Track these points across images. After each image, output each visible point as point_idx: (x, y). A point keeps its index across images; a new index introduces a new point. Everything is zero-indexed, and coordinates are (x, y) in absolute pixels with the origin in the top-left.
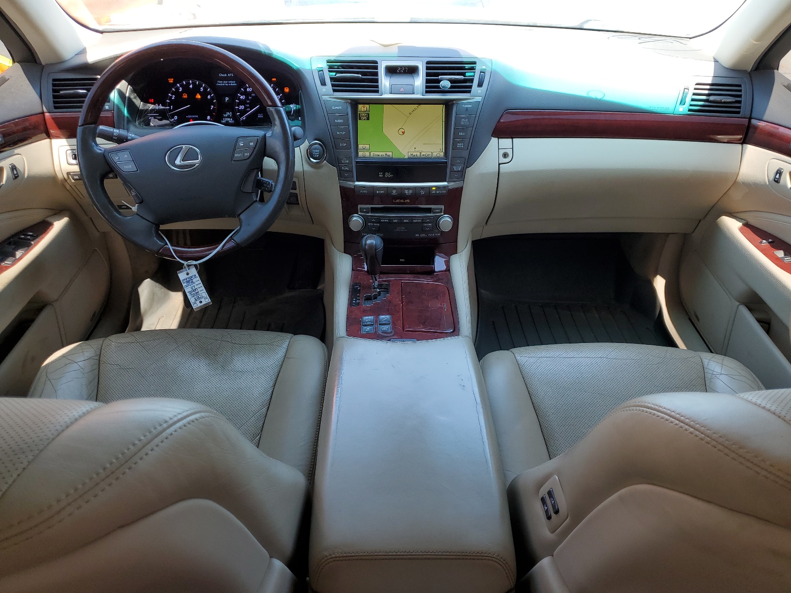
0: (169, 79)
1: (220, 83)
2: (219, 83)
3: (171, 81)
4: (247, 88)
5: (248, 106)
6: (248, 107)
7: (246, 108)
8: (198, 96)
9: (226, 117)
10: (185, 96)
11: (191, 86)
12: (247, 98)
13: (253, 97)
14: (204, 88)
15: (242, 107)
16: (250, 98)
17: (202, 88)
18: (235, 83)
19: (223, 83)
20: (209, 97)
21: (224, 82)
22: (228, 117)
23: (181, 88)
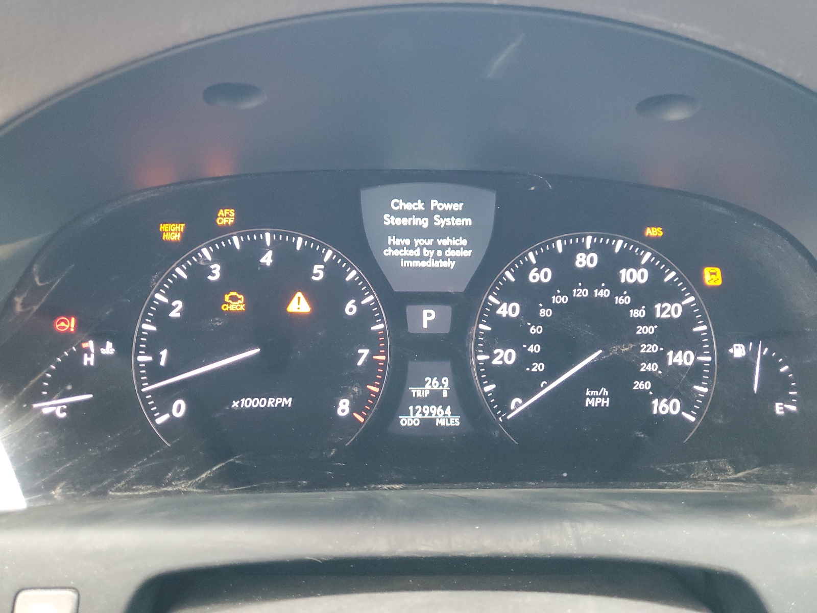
0: (164, 227)
1: (400, 247)
2: (394, 247)
3: (172, 232)
4: (528, 266)
5: (534, 349)
6: (537, 358)
7: (525, 359)
8: (299, 305)
9: (423, 401)
10: (235, 304)
11: (267, 259)
12: (530, 314)
13: (556, 308)
14: (330, 268)
15: (505, 356)
16: (543, 313)
17: (318, 269)
18: (465, 248)
19: (412, 247)
20: (351, 308)
21: (417, 242)
22: (435, 398)
23: (216, 269)
